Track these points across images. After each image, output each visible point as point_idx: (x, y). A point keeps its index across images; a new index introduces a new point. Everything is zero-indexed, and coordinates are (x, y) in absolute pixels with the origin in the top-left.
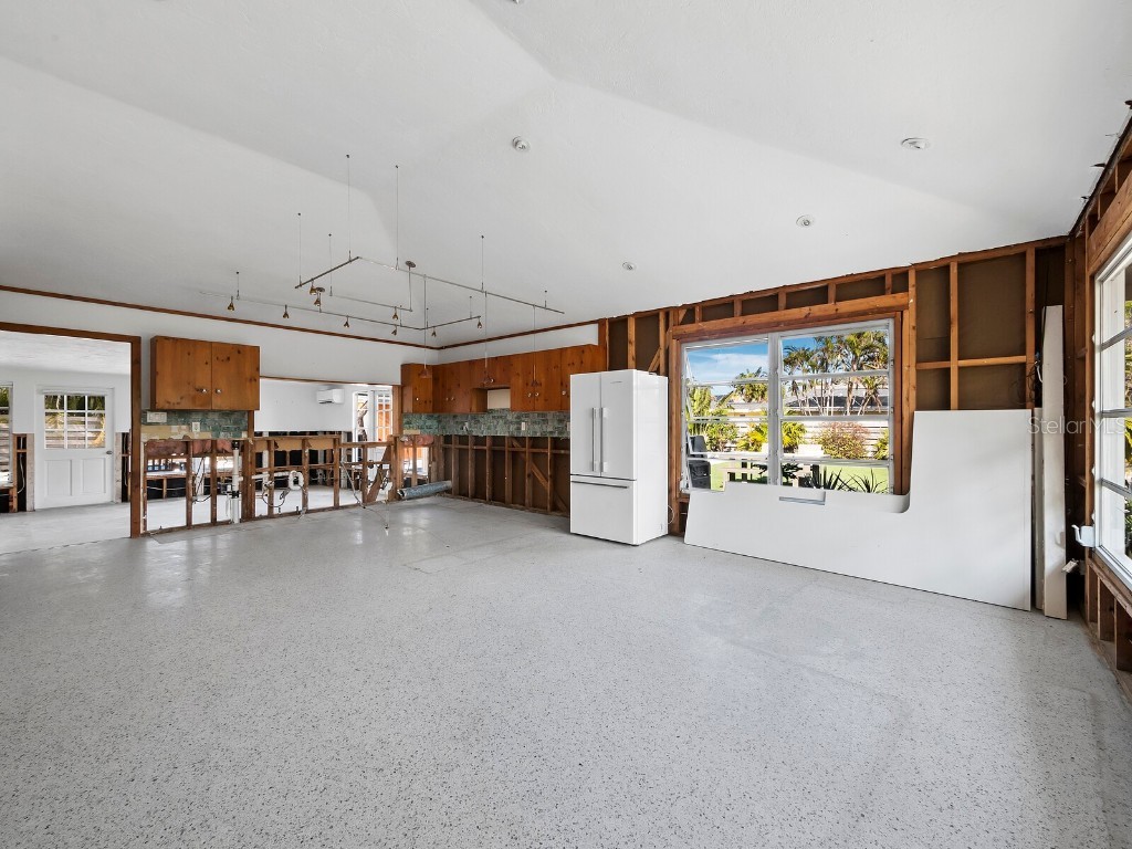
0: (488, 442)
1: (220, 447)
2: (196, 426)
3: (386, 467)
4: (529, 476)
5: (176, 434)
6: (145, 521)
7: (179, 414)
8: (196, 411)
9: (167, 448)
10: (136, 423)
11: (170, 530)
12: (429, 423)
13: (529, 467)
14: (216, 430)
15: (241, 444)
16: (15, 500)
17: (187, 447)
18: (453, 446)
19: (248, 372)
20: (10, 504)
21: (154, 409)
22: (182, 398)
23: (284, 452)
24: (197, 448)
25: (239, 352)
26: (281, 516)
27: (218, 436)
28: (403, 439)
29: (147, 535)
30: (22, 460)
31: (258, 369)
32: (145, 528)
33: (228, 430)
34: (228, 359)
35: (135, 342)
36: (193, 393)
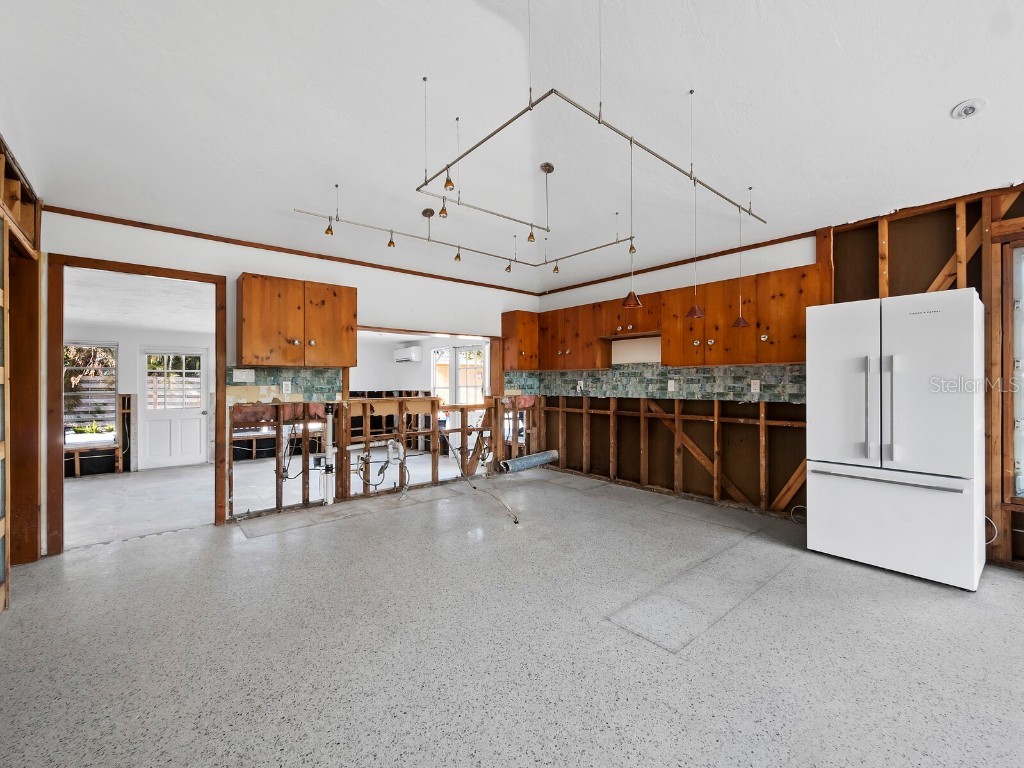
0: (613, 405)
1: (312, 411)
2: (287, 385)
3: (487, 434)
4: (679, 450)
5: (264, 396)
6: (231, 504)
7: (269, 372)
8: (287, 368)
9: (255, 414)
10: (220, 383)
11: (259, 515)
12: (530, 382)
13: (680, 439)
14: (309, 391)
15: (335, 408)
16: (121, 461)
17: (276, 413)
18: (560, 410)
19: (344, 318)
20: (116, 464)
21: (240, 367)
22: (271, 351)
23: (380, 417)
24: (287, 414)
25: (335, 295)
26: (378, 494)
27: (310, 398)
28: (504, 401)
29: (233, 520)
30: (126, 421)
31: (355, 316)
32: (231, 513)
33: (321, 391)
34: (323, 302)
35: (220, 282)
36: (284, 344)
